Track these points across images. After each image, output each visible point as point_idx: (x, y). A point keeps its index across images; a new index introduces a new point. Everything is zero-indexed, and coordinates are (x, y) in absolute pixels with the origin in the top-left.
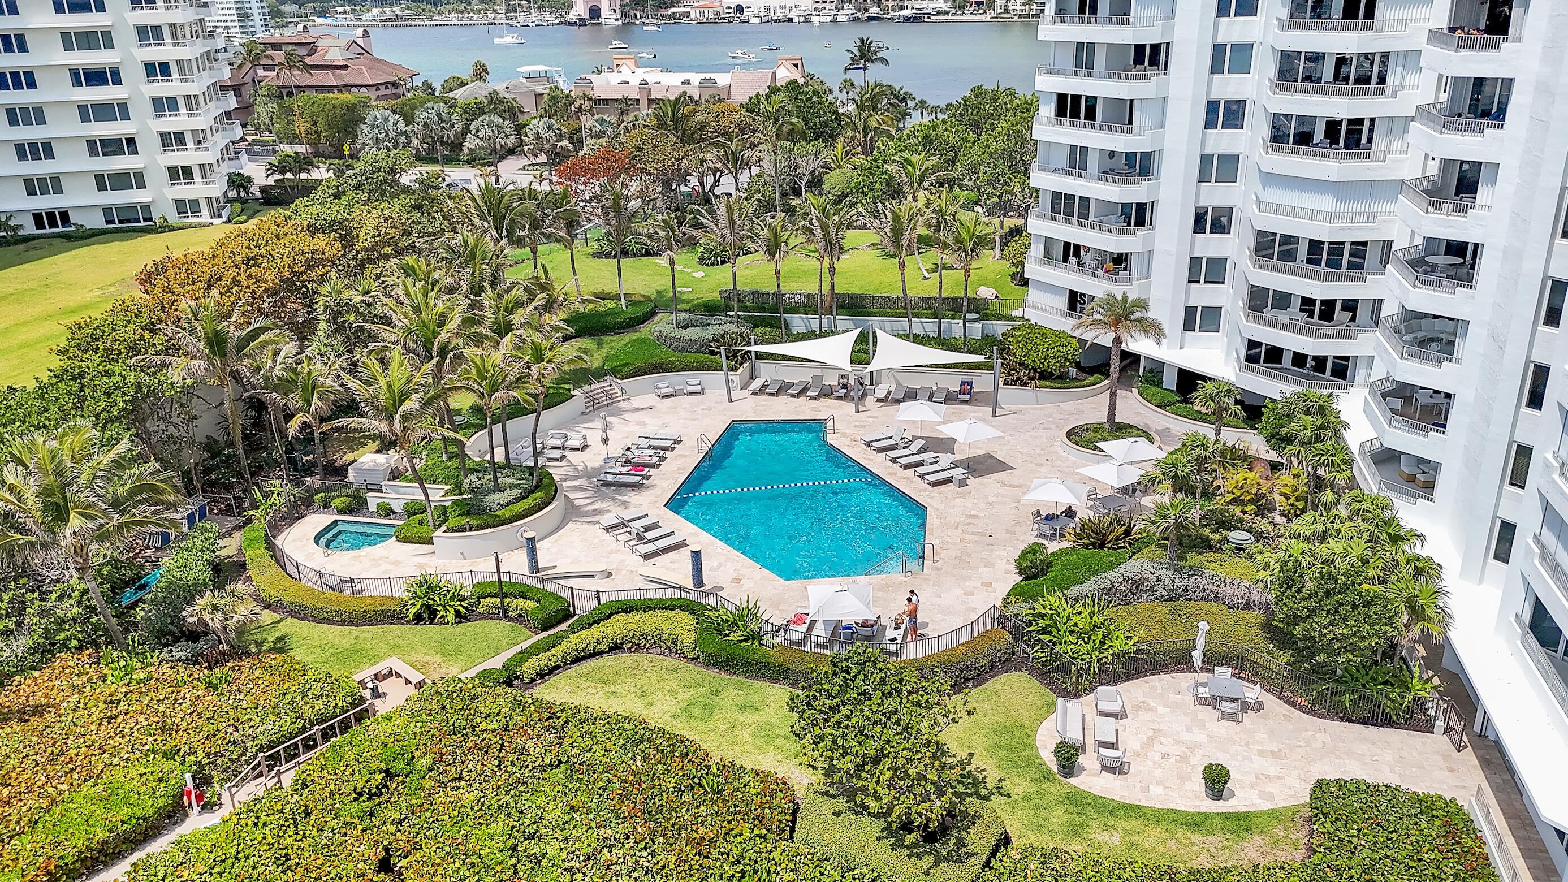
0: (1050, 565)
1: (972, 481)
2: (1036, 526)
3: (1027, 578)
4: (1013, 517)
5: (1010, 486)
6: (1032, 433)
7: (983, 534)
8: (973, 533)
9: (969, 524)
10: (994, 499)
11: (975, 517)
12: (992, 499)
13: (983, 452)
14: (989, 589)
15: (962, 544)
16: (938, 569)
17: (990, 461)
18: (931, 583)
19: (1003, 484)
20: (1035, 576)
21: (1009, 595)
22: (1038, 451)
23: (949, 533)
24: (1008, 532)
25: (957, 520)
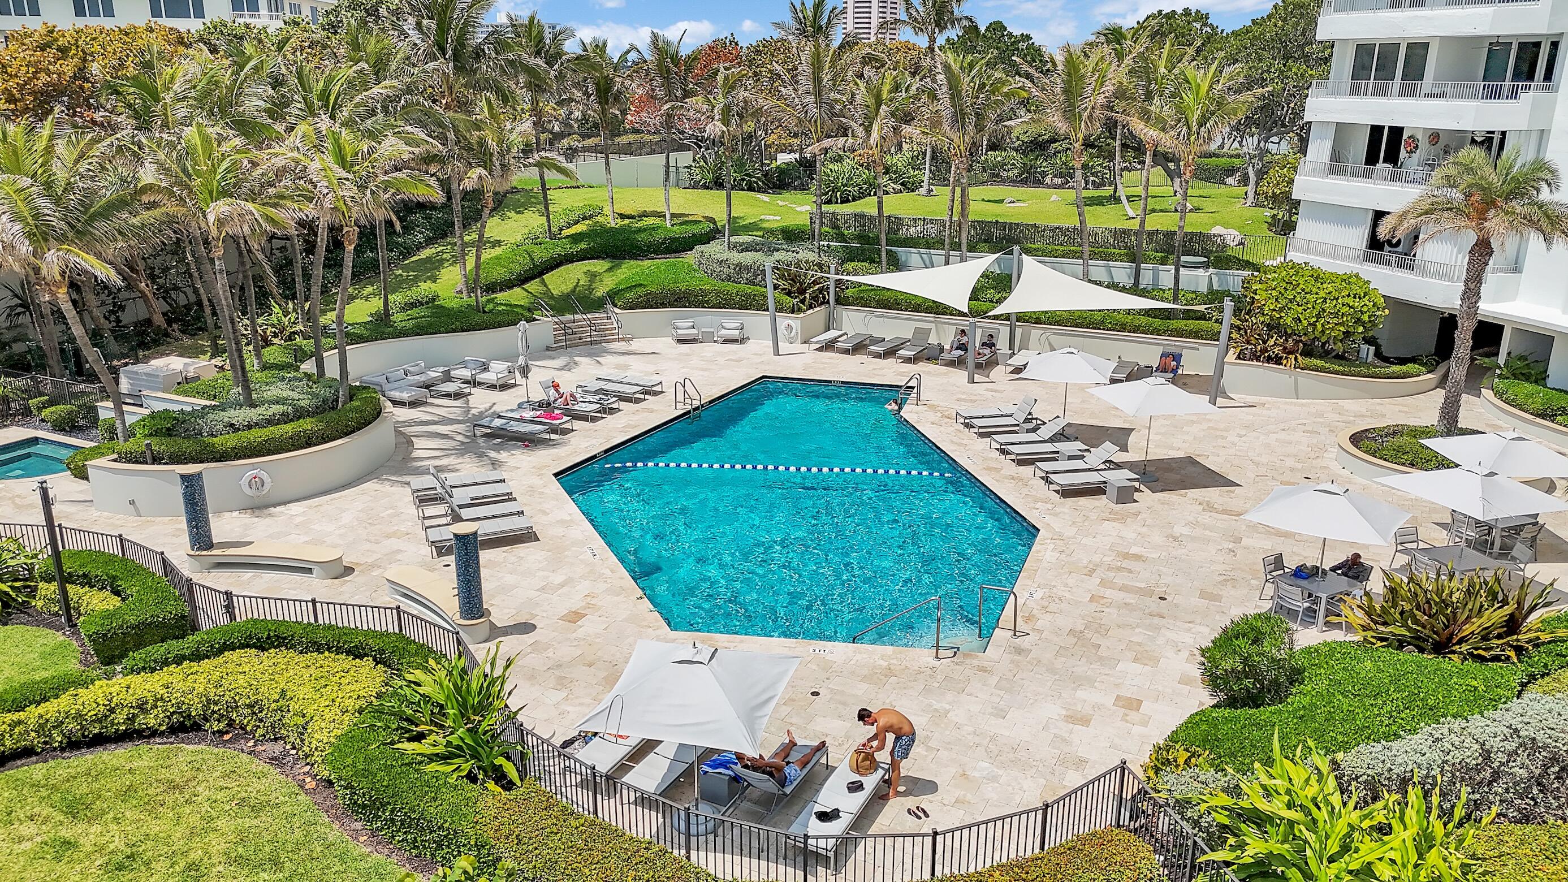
0: (1296, 675)
1: (1146, 497)
2: (1270, 590)
3: (1232, 702)
4: (1221, 568)
5: (1224, 512)
6: (1282, 436)
7: (1147, 592)
8: (1123, 588)
9: (1120, 569)
10: (1186, 531)
11: (1137, 557)
12: (1179, 530)
13: (1180, 454)
14: (1133, 715)
15: (1093, 606)
16: (1019, 651)
17: (1191, 469)
18: (993, 680)
19: (1209, 507)
20: (1254, 701)
21: (1173, 738)
22: (1290, 462)
23: (1071, 582)
24: (1203, 594)
25: (1097, 558)
